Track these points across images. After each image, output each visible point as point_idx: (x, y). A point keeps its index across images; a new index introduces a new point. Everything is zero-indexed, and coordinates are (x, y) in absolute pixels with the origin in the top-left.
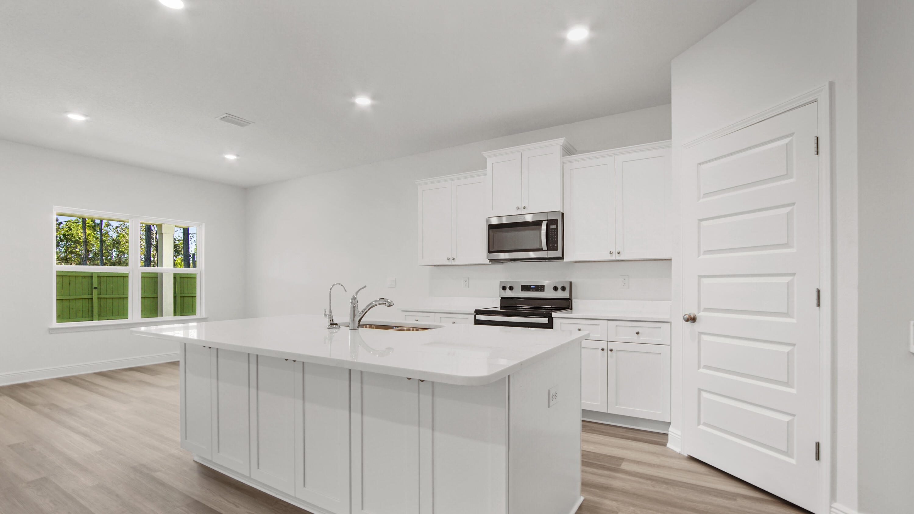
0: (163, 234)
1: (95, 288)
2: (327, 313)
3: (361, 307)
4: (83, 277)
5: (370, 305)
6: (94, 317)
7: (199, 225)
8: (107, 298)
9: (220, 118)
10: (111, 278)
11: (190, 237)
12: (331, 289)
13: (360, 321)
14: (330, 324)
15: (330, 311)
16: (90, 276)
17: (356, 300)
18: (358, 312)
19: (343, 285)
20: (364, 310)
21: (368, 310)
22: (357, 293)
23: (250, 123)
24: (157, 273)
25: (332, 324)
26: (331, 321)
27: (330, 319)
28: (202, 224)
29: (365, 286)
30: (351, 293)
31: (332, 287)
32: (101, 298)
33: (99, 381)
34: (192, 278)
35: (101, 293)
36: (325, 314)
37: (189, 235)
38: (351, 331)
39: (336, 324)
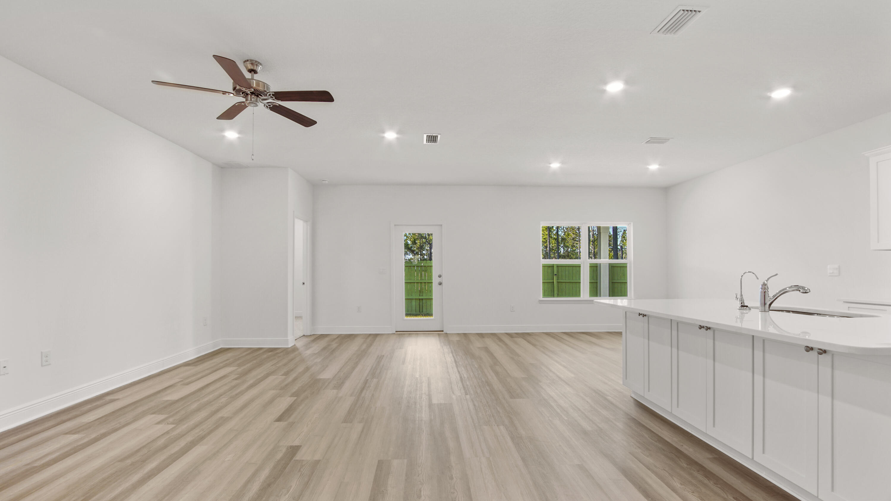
0: (601, 233)
1: (555, 275)
2: (739, 296)
3: (771, 293)
4: (549, 267)
5: (782, 291)
6: (555, 295)
7: (629, 224)
8: (562, 282)
9: (645, 142)
10: (564, 267)
11: (618, 232)
12: (742, 276)
13: (770, 305)
14: (740, 306)
15: (742, 295)
16: (552, 266)
17: (766, 287)
18: (769, 297)
19: (754, 272)
20: (776, 295)
21: (780, 295)
22: (767, 281)
23: (669, 140)
24: (597, 264)
25: (742, 306)
26: (742, 303)
27: (741, 302)
28: (630, 223)
29: (777, 275)
30: (762, 280)
31: (743, 275)
32: (559, 282)
33: (566, 337)
34: (623, 267)
35: (559, 279)
36: (736, 297)
37: (618, 230)
38: (761, 314)
39: (747, 306)
